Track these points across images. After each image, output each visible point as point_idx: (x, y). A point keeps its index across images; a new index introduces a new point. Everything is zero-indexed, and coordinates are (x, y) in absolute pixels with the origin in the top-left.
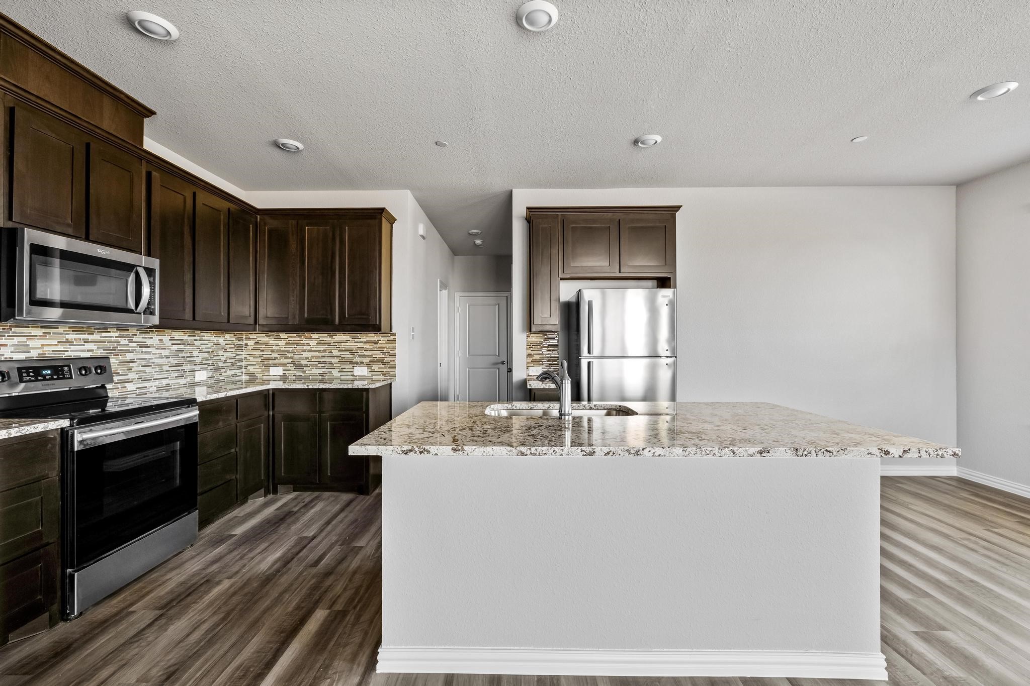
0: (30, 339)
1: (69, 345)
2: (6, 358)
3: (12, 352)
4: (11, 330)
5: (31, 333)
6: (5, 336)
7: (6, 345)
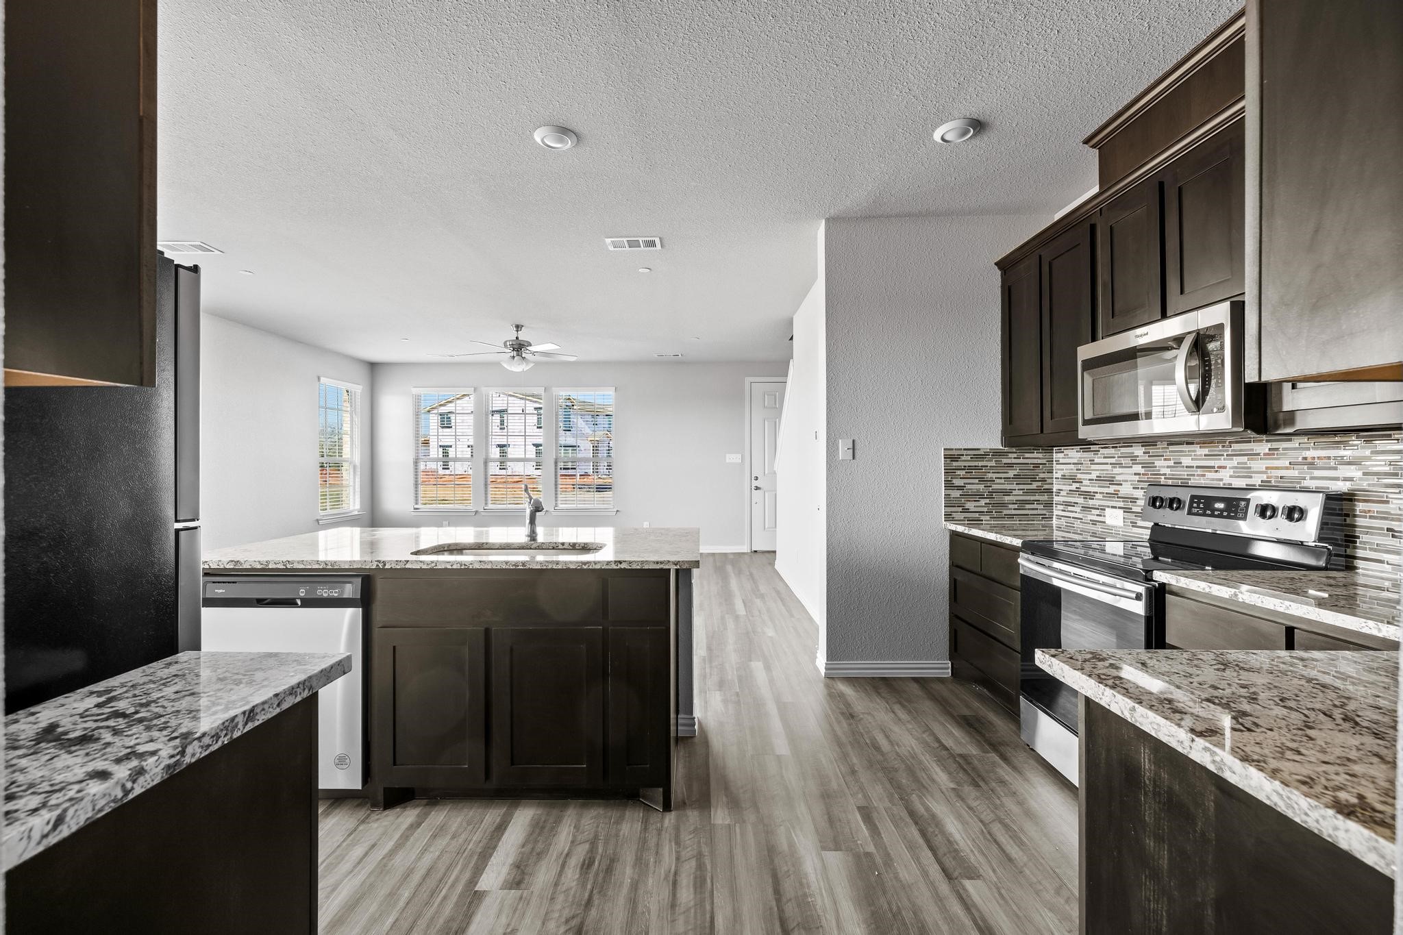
0: (1252, 459)
1: (1308, 469)
2: (1224, 484)
3: (1231, 477)
4: (1231, 447)
5: (1253, 450)
6: (1223, 455)
7: (1225, 467)
